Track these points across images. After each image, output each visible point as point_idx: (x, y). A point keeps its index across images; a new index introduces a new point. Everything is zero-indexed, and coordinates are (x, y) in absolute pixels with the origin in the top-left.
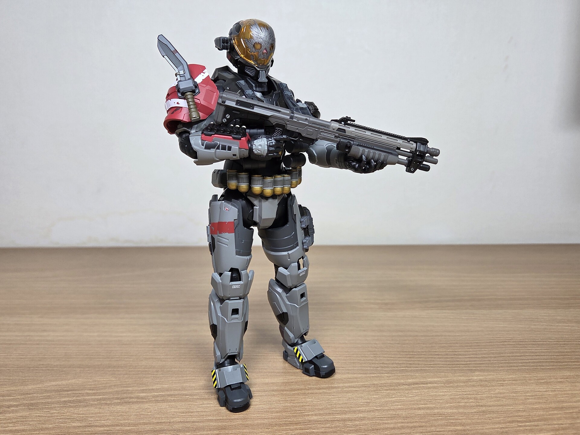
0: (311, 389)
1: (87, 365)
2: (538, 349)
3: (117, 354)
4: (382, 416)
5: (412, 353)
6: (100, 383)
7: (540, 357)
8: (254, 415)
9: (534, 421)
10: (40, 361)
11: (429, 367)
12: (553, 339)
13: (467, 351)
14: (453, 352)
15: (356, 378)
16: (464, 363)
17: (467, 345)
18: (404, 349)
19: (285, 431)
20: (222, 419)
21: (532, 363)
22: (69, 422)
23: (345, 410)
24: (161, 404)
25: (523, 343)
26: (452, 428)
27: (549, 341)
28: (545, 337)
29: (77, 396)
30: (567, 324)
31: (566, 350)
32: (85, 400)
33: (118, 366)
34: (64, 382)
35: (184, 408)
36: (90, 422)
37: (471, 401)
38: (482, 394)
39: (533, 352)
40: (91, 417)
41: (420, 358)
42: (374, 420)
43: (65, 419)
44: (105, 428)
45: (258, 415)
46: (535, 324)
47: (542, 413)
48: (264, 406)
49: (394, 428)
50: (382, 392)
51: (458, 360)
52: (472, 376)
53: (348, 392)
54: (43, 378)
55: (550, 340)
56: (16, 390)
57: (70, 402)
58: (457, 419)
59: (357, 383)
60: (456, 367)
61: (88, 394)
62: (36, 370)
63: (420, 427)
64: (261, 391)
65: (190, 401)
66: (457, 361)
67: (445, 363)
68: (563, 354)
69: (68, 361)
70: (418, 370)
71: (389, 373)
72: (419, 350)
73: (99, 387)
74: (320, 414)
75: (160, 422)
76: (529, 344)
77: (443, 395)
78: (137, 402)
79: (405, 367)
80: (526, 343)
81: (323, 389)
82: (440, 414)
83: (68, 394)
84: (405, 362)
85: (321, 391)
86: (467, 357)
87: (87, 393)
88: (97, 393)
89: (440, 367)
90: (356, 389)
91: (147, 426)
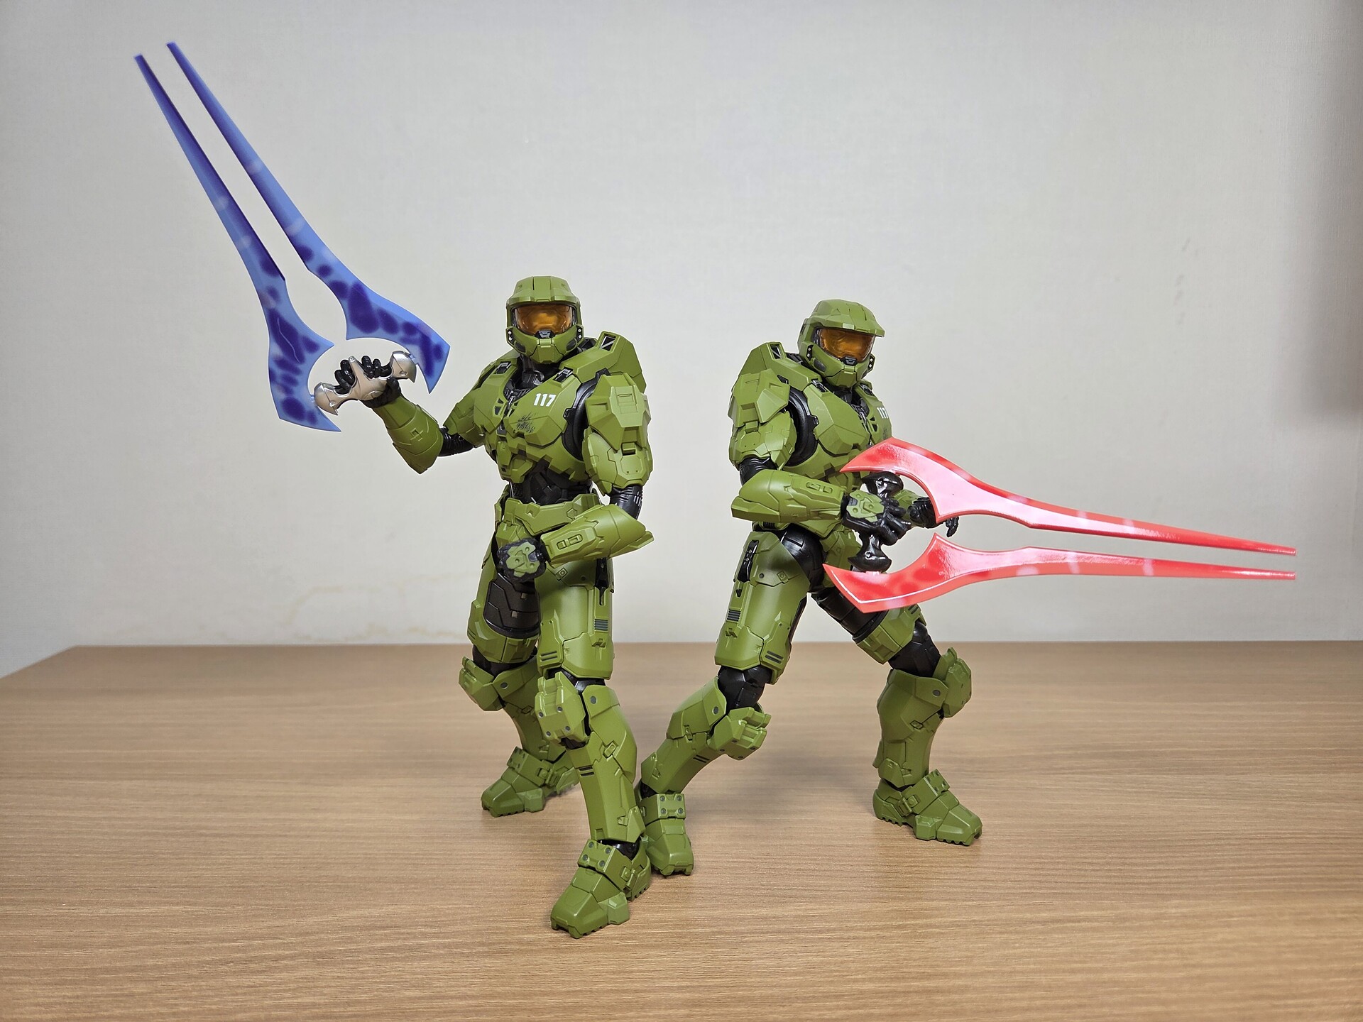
0: (852, 929)
1: (411, 879)
2: (1289, 854)
3: (464, 857)
4: (1002, 985)
5: (1038, 860)
6: (442, 913)
7: (1293, 869)
8: (751, 978)
9: (1302, 996)
10: (319, 869)
11: (1078, 889)
12: (1314, 834)
13: (1149, 858)
14: (1120, 858)
15: (938, 909)
16: (1145, 881)
17: (1145, 844)
18: (1022, 852)
19: (816, 1010)
20: (691, 986)
21: (1280, 880)
22: (399, 990)
23: (926, 971)
24: (568, 955)
25: (1257, 842)
26: (1143, 1009)
27: (1306, 838)
28: (1298, 830)
29: (404, 939)
30: (1338, 805)
31: (1344, 856)
32: (420, 946)
33: (470, 880)
34: (375, 912)
35: (613, 964)
36: (438, 989)
37: (1172, 955)
38: (1191, 943)
39: (1278, 860)
40: (439, 980)
41: (1057, 870)
42: (987, 992)
43: (389, 982)
44: (470, 1002)
45: (758, 979)
46: (1273, 802)
47: (1316, 980)
48: (768, 962)
49: (1028, 1009)
50: (993, 936)
51: (1134, 874)
52: (1167, 907)
53: (926, 936)
54: (332, 903)
55: (1308, 836)
56: (285, 926)
57: (391, 949)
58: (1149, 992)
59: (940, 919)
60: (1131, 889)
61: (425, 936)
62: (315, 886)
63: (1080, 1006)
64: (757, 933)
65: (622, 951)
66: (1132, 877)
67: (1108, 880)
68: (1339, 863)
69: (373, 870)
70: (1056, 893)
71: (999, 899)
72: (1053, 855)
73: (442, 921)
74: (880, 980)
75: (573, 992)
76: (1269, 844)
77: (1114, 945)
78: (520, 952)
79: (1030, 888)
80: (1262, 841)
81: (876, 929)
82: (1116, 983)
83: (386, 935)
84: (1027, 878)
85: (873, 933)
86: (1150, 870)
87: (422, 933)
88: (441, 933)
89: (1100, 888)
90: (941, 931)
91: (549, 998)
